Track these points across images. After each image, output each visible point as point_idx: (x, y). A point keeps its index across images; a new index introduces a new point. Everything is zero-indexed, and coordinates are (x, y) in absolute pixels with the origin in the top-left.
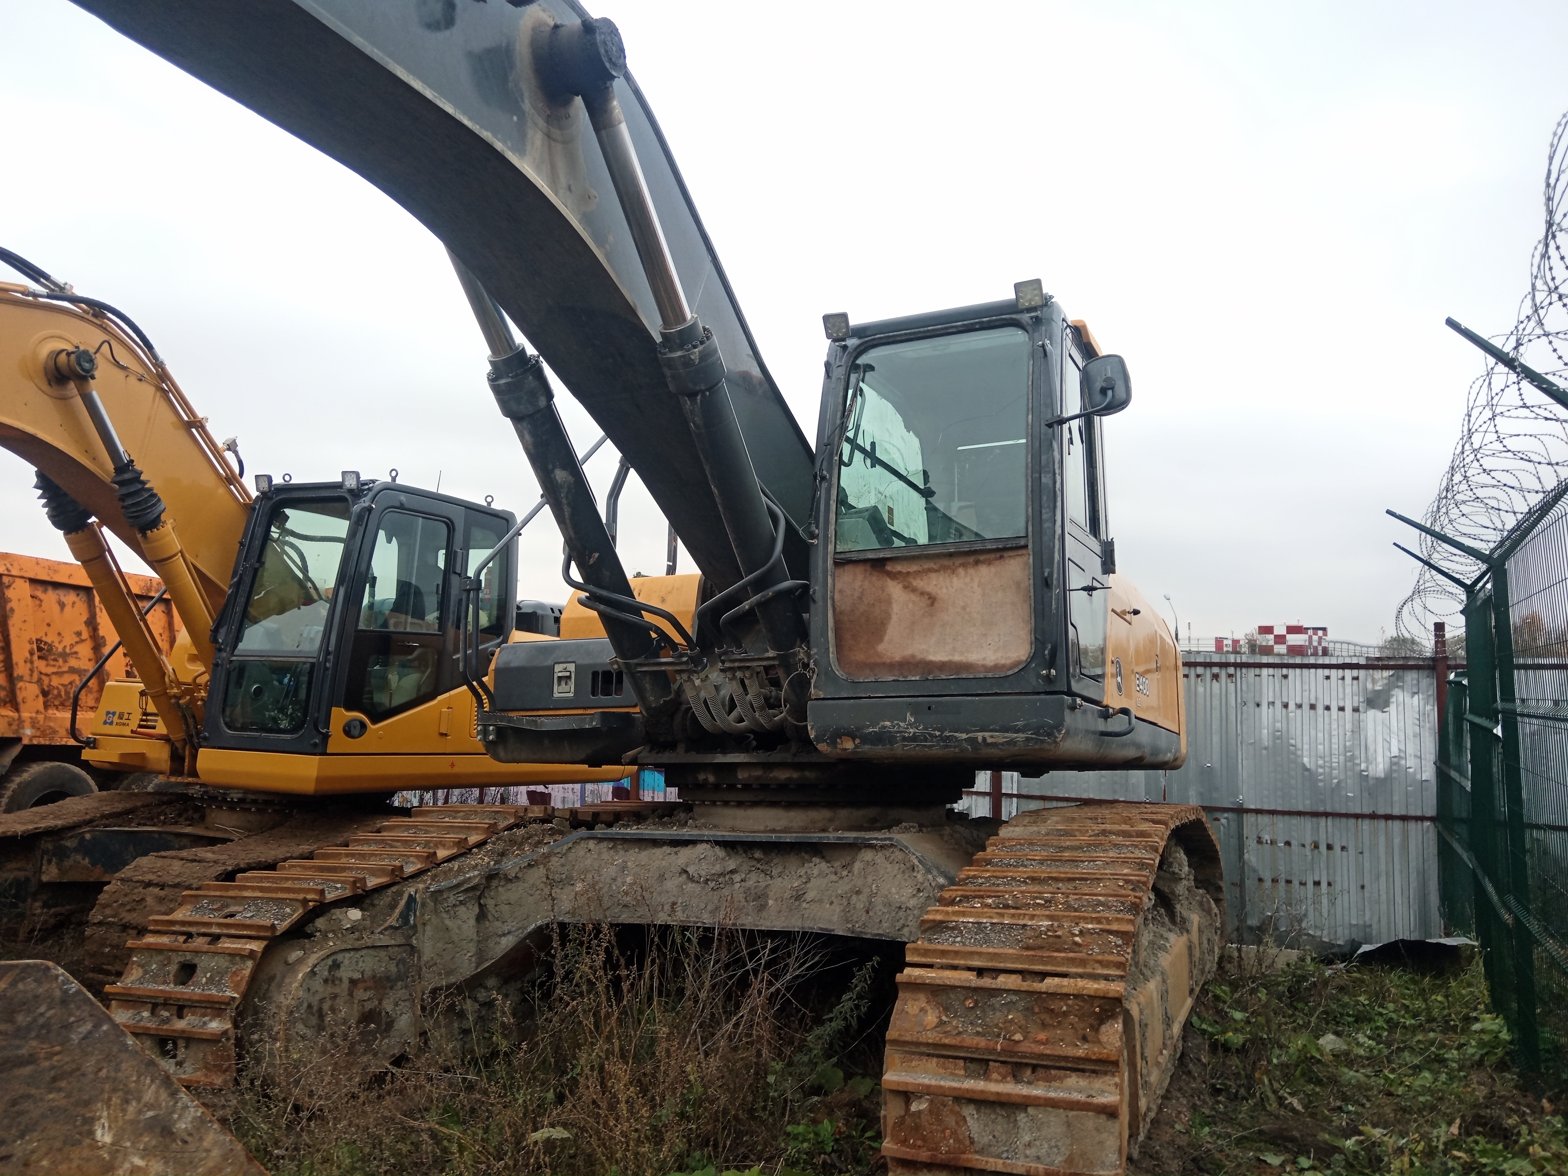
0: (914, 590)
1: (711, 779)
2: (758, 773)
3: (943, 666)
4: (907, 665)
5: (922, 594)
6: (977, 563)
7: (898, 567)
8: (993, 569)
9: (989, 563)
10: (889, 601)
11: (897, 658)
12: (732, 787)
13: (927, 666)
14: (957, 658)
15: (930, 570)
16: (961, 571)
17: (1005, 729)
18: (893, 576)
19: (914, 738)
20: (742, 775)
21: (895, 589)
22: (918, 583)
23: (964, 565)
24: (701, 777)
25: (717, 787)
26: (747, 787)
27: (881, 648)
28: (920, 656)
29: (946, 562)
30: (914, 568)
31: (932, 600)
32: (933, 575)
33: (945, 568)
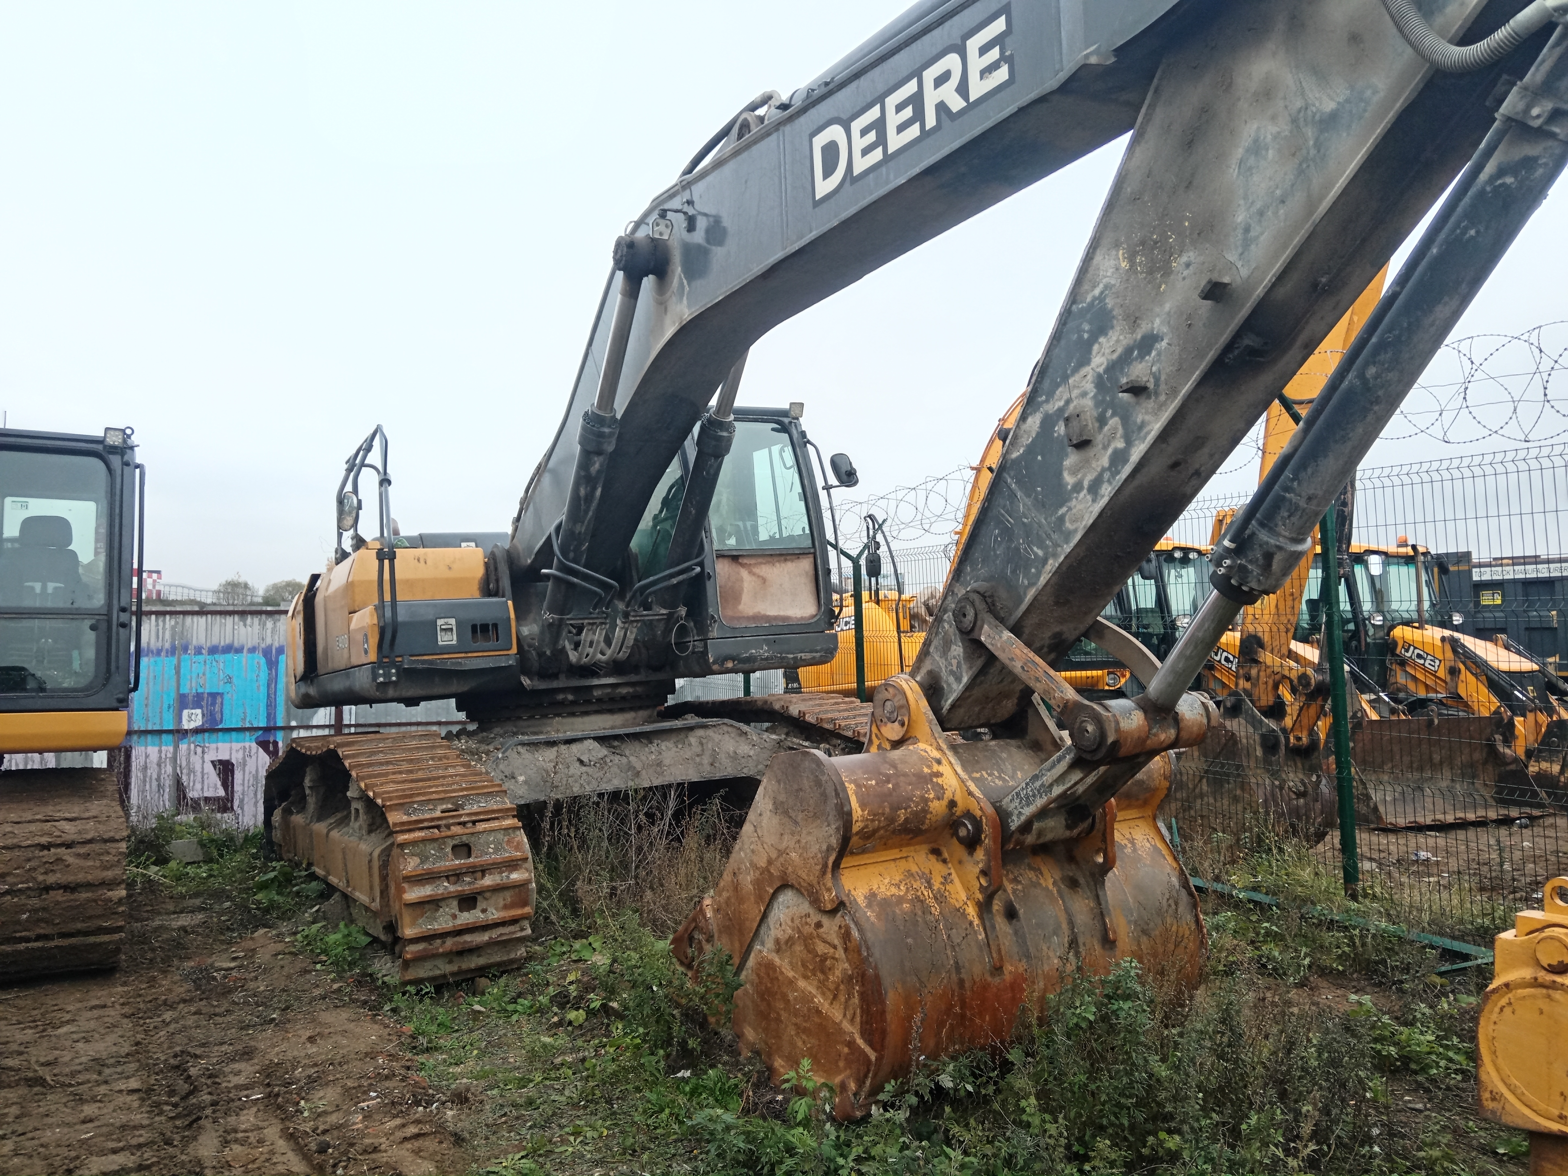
0: (754, 574)
1: (570, 697)
2: (609, 690)
3: (776, 618)
4: (755, 618)
5: (759, 576)
6: (786, 560)
7: (745, 561)
8: (794, 564)
9: (792, 561)
10: (742, 580)
11: (751, 614)
12: (588, 702)
13: (767, 618)
14: (782, 613)
15: (761, 563)
16: (777, 565)
17: (811, 652)
18: (743, 565)
19: (767, 659)
20: (597, 693)
21: (744, 573)
22: (756, 570)
23: (779, 561)
24: (560, 697)
25: (573, 703)
26: (600, 700)
27: (741, 607)
28: (763, 612)
29: (770, 559)
30: (753, 561)
31: (764, 580)
32: (763, 566)
33: (768, 562)
